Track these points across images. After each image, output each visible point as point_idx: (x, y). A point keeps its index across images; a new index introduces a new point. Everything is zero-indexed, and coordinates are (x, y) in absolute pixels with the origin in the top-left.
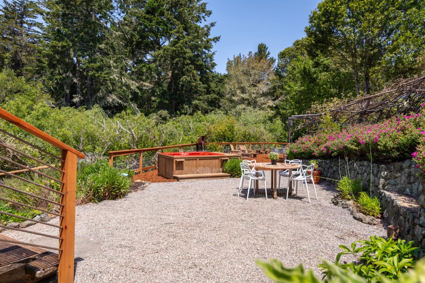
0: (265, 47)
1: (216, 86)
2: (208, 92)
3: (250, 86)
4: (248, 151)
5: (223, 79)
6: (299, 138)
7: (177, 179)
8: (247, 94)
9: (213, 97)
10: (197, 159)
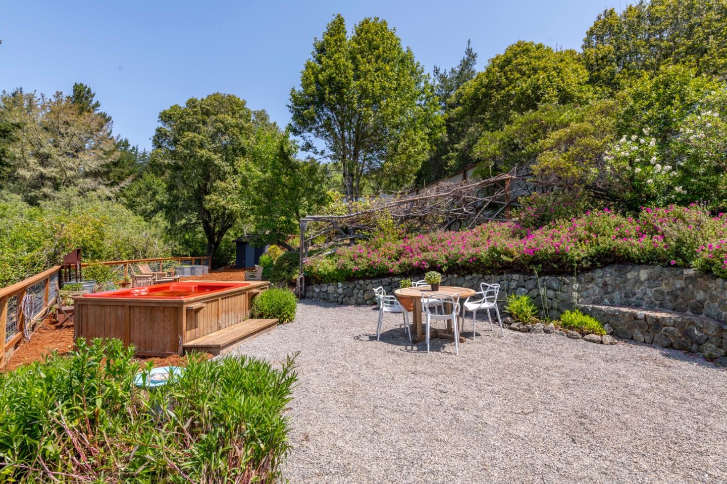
0: (89, 91)
8: (55, 170)
10: (218, 300)
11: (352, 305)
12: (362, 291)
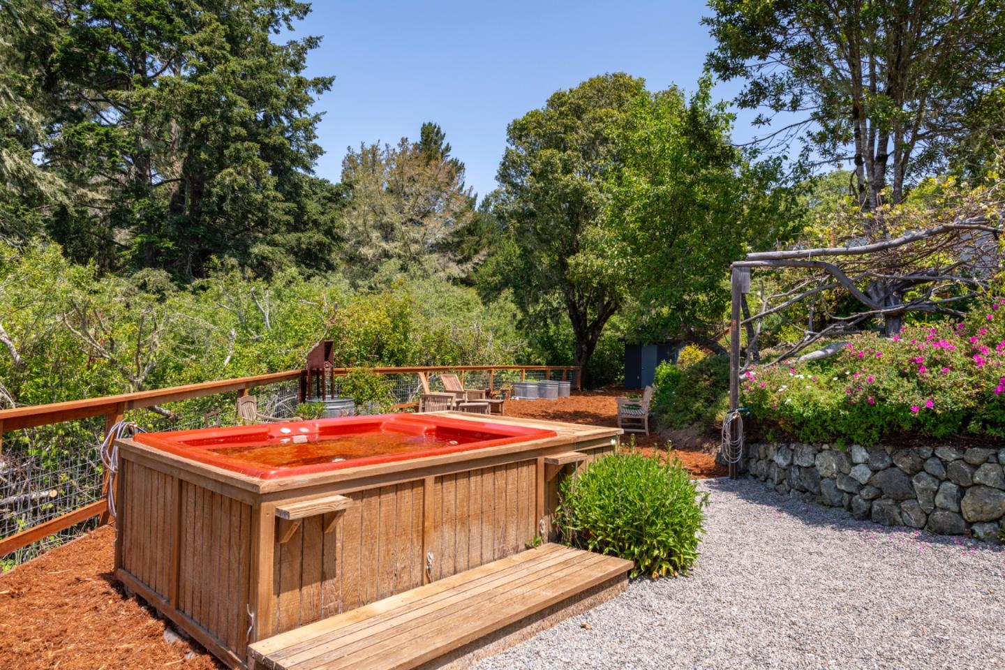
0: (438, 132)
1: (321, 209)
2: (299, 226)
3: (405, 223)
8: (399, 244)
9: (313, 241)
10: (422, 482)
11: (908, 527)
12: (950, 487)
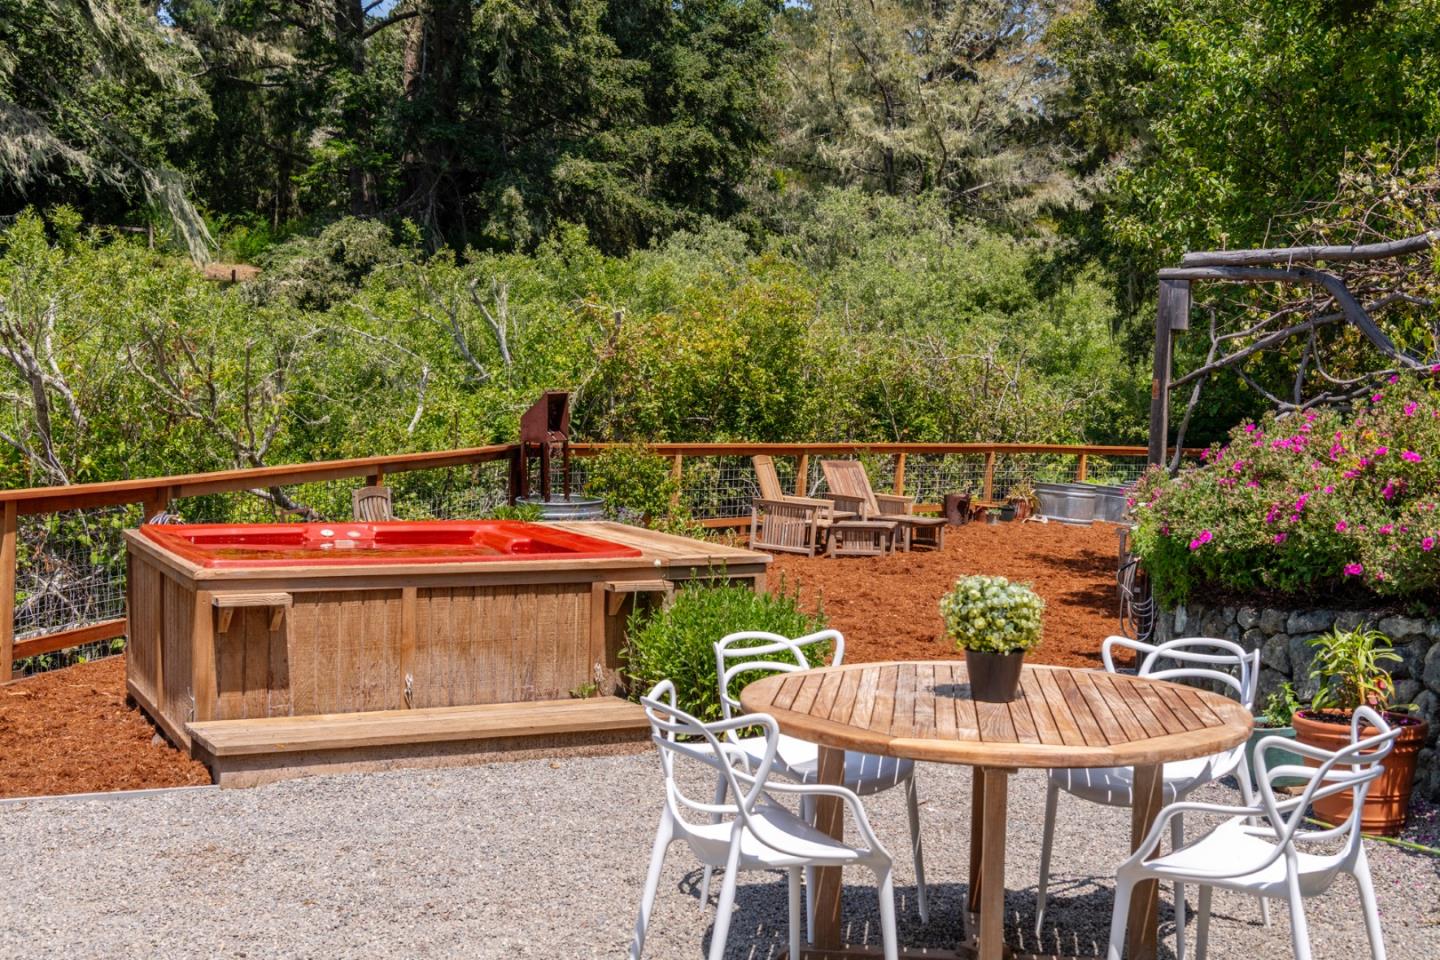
1: (704, 65)
2: (659, 111)
3: (930, 77)
4: (882, 503)
5: (755, 27)
6: (1240, 434)
7: (210, 763)
8: (917, 131)
9: (686, 144)
10: (400, 592)
